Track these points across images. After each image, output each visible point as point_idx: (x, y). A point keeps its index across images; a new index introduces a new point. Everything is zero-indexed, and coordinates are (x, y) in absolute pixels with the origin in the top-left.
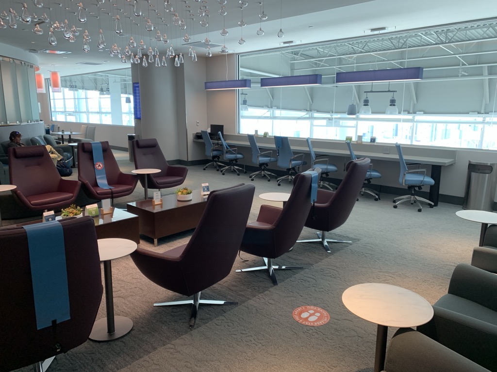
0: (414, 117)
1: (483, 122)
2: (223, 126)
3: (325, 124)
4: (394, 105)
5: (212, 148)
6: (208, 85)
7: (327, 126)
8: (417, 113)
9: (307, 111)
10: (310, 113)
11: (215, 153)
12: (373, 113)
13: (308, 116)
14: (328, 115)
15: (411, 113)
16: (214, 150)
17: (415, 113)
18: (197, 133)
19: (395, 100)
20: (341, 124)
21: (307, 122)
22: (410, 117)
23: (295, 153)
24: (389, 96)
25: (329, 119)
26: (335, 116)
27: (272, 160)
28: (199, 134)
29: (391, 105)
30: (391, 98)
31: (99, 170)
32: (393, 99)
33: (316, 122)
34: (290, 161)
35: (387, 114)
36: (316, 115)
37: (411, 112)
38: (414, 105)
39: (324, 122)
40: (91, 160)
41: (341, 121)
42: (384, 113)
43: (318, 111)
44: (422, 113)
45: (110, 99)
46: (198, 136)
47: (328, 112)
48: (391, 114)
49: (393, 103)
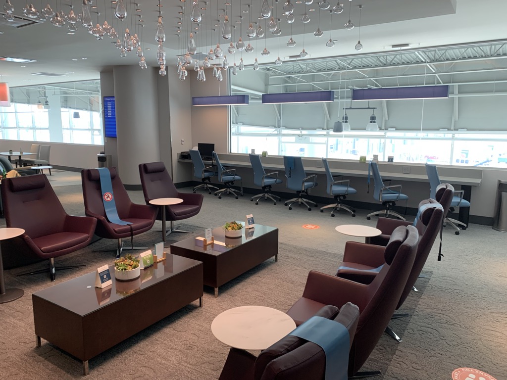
0: (385, 133)
1: (453, 139)
2: (214, 145)
3: (294, 141)
4: (375, 122)
5: (204, 169)
6: (197, 100)
7: (296, 142)
8: (389, 129)
9: (275, 127)
10: (278, 129)
11: (207, 174)
12: (352, 129)
13: (276, 132)
14: (298, 132)
15: (383, 130)
16: (206, 171)
17: (386, 129)
18: (182, 153)
19: (375, 117)
20: (310, 141)
21: (276, 139)
22: (382, 133)
23: (308, 174)
24: (370, 113)
25: (299, 135)
26: (304, 132)
27: (277, 182)
28: (184, 154)
29: (371, 122)
30: (371, 115)
31: (108, 202)
32: (373, 116)
33: (284, 139)
34: (303, 183)
35: (368, 131)
36: (285, 131)
37: (383, 128)
38: (386, 121)
39: (293, 139)
40: (97, 189)
41: (311, 138)
42: (364, 129)
43: (287, 128)
44: (394, 129)
45: (48, 113)
46: (184, 156)
47: (298, 129)
48: (372, 130)
49: (373, 119)
